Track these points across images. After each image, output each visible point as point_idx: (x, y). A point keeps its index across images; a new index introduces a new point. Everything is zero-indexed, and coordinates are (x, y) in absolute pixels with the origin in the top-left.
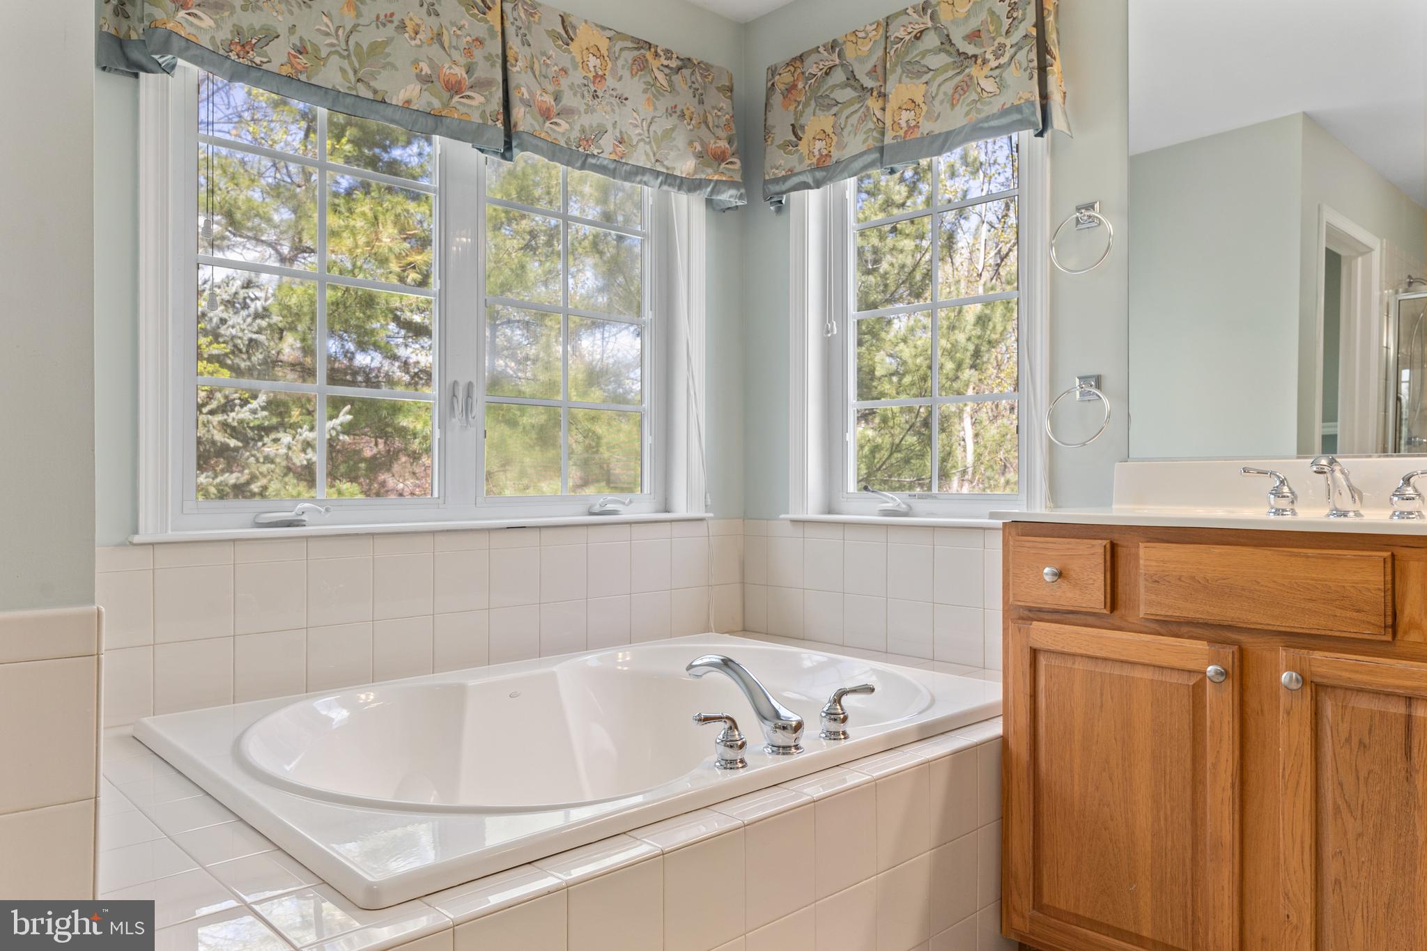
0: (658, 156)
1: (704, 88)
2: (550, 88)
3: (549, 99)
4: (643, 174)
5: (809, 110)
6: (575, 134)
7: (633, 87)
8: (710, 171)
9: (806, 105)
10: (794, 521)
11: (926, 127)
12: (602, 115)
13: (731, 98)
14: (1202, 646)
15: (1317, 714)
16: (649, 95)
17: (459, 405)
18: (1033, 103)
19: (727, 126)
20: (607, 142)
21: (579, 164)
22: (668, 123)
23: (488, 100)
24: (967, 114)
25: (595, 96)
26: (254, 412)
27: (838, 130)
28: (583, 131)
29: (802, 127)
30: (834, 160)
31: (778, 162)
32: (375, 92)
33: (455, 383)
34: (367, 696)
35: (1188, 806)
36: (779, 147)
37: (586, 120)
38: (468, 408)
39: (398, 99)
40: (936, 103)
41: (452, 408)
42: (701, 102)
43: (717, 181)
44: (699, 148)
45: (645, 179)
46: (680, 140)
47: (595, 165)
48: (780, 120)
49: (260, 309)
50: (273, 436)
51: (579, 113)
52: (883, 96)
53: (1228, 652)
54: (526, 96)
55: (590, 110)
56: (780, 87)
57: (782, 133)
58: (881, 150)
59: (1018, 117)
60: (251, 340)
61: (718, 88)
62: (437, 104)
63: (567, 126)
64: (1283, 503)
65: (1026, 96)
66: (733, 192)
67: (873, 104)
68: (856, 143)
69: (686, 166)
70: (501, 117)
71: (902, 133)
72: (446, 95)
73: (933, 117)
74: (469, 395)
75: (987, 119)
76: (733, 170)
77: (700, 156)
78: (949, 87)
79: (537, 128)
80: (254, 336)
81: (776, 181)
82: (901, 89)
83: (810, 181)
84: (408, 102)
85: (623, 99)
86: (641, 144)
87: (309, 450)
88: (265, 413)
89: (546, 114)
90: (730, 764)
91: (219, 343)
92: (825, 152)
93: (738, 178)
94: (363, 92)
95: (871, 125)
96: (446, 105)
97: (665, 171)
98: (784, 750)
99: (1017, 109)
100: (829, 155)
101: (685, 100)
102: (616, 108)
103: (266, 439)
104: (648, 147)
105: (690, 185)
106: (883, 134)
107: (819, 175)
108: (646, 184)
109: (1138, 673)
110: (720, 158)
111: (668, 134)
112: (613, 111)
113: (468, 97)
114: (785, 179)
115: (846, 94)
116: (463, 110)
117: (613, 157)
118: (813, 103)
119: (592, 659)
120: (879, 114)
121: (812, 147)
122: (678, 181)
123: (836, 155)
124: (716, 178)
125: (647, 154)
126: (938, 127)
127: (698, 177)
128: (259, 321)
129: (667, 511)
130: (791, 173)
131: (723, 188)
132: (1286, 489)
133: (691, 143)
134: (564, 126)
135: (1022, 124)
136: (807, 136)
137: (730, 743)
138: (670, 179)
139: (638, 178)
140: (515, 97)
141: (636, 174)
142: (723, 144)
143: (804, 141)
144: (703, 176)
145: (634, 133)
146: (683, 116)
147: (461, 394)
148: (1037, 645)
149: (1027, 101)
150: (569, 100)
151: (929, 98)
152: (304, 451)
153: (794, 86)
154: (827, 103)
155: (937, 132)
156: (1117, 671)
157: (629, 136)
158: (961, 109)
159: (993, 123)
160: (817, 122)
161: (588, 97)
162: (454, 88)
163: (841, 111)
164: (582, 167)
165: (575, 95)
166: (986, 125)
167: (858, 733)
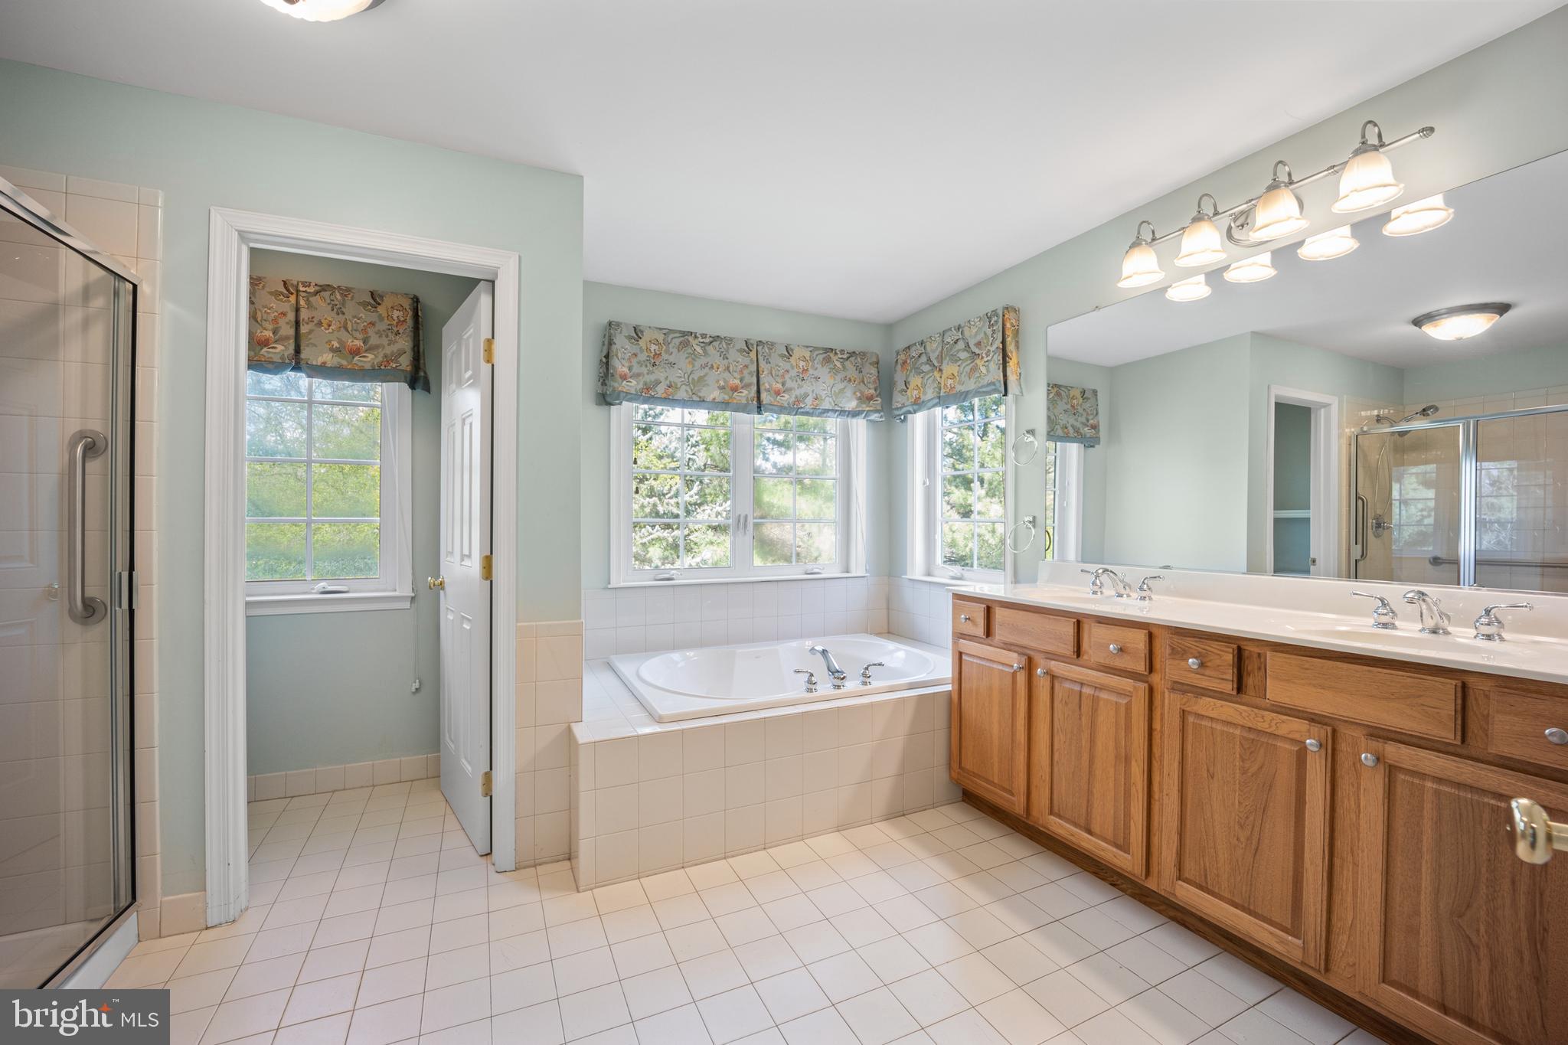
0: (836, 403)
1: (862, 365)
2: (780, 381)
3: (779, 386)
4: (828, 412)
5: (912, 374)
6: (793, 399)
7: (823, 372)
8: (864, 406)
9: (911, 371)
10: (910, 579)
11: (959, 388)
12: (807, 387)
13: (877, 368)
14: (1015, 655)
15: (1052, 688)
16: (832, 374)
17: (741, 526)
18: (1000, 381)
19: (874, 382)
20: (809, 400)
21: (794, 413)
22: (841, 386)
23: (749, 393)
24: (975, 383)
25: (803, 380)
26: (692, 497)
27: (924, 386)
28: (796, 397)
29: (909, 383)
30: (922, 400)
31: (898, 399)
32: (700, 397)
33: (740, 516)
34: (690, 654)
35: (1010, 726)
36: (899, 391)
37: (798, 392)
38: (745, 526)
39: (709, 399)
40: (963, 376)
41: (738, 527)
42: (861, 372)
43: (868, 411)
44: (858, 394)
45: (829, 415)
46: (849, 393)
47: (803, 412)
48: (899, 377)
49: (694, 442)
50: (702, 508)
51: (794, 388)
52: (940, 370)
53: (1024, 659)
54: (768, 387)
55: (800, 387)
56: (900, 361)
57: (900, 385)
58: (939, 397)
59: (993, 387)
60: (690, 459)
61: (870, 364)
62: (727, 397)
63: (788, 396)
64: (1096, 588)
65: (996, 377)
66: (877, 415)
67: (937, 374)
68: (930, 394)
69: (851, 405)
70: (756, 399)
71: (948, 390)
72: (731, 393)
73: (961, 383)
74: (746, 521)
75: (982, 387)
76: (877, 404)
77: (859, 399)
78: (968, 369)
79: (773, 400)
80: (692, 457)
81: (897, 409)
82: (949, 368)
83: (911, 410)
84: (714, 399)
85: (817, 378)
86: (827, 398)
87: (719, 517)
88: (697, 497)
89: (778, 393)
90: (810, 690)
91: (674, 462)
92: (918, 396)
93: (879, 408)
94: (695, 398)
95: (936, 385)
96: (731, 398)
97: (839, 409)
98: (839, 687)
99: (993, 384)
100: (919, 398)
101: (852, 372)
102: (814, 383)
103: (699, 510)
104: (831, 399)
105: (854, 414)
106: (940, 390)
107: (915, 407)
108: (829, 417)
109: (995, 666)
110: (870, 398)
111: (842, 391)
112: (812, 385)
113: (741, 392)
114: (901, 408)
115: (926, 368)
116: (738, 398)
117: (812, 407)
118: (913, 371)
119: (794, 644)
120: (938, 379)
121: (913, 393)
122: (847, 413)
123: (923, 398)
124: (868, 409)
125: (830, 403)
126: (963, 388)
127: (858, 409)
128: (693, 448)
129: (848, 572)
130: (904, 406)
131: (872, 413)
132: (1098, 581)
133: (855, 393)
134: (787, 396)
135: (996, 391)
136: (911, 387)
137: (810, 682)
138: (842, 413)
139: (825, 415)
140: (762, 388)
141: (824, 413)
142: (872, 391)
143: (909, 391)
144: (860, 409)
145: (823, 394)
146: (850, 380)
147: (742, 521)
148: (961, 650)
149: (997, 380)
150: (789, 384)
151: (960, 373)
152: (717, 517)
153: (906, 362)
154: (919, 372)
155: (963, 391)
156: (988, 664)
157: (821, 396)
158: (973, 380)
159: (984, 390)
160: (915, 381)
161: (799, 381)
162: (735, 389)
163: (925, 376)
164: (796, 415)
165: (793, 381)
166: (981, 390)
167: (875, 684)
